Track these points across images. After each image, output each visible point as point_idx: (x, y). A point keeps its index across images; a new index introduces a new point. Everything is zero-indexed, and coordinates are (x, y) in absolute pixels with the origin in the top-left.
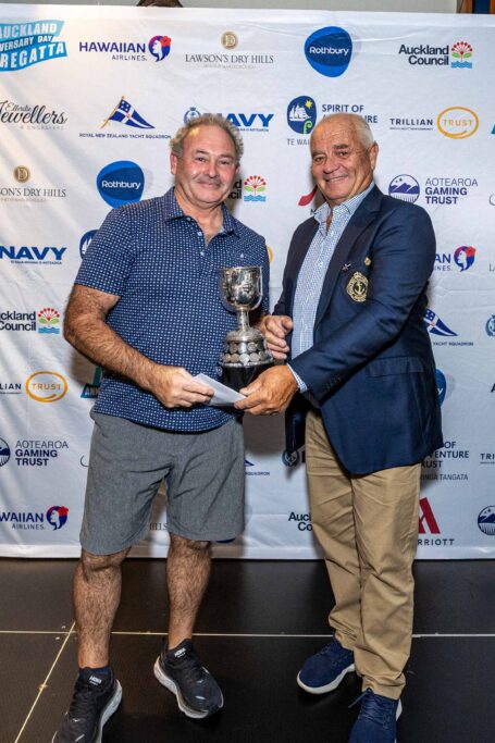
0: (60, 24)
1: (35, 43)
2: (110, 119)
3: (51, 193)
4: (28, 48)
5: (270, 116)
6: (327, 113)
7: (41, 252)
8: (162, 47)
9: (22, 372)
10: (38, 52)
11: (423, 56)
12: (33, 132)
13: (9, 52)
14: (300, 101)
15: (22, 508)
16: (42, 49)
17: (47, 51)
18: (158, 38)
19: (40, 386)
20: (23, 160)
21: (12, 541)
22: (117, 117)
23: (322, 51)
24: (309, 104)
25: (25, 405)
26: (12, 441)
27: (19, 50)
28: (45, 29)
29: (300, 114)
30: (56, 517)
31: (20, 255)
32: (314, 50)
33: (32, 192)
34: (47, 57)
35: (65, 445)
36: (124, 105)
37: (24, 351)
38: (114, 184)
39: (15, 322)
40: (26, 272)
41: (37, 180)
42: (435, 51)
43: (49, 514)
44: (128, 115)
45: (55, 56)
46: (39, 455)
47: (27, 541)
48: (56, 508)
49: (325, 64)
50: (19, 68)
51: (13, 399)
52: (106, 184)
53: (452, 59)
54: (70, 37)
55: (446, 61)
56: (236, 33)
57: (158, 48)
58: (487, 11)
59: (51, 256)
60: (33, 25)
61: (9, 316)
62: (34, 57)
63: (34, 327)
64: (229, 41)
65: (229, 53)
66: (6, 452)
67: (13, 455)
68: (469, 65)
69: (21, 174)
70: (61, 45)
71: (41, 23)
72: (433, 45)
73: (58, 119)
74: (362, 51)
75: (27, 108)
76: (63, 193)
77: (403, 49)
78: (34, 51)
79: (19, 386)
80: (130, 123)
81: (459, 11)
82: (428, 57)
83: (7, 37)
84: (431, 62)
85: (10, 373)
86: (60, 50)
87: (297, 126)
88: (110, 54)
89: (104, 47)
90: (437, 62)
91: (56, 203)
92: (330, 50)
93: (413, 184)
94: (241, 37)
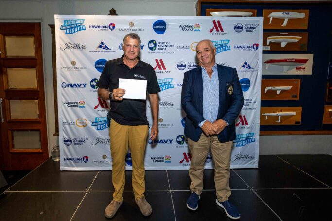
0: (84, 20)
1: (77, 26)
2: (99, 47)
3: (82, 68)
4: (75, 27)
5: (143, 46)
6: (159, 45)
7: (79, 85)
8: (112, 26)
9: (75, 119)
10: (78, 29)
11: (186, 28)
12: (77, 51)
13: (69, 29)
14: (152, 41)
15: (76, 157)
16: (79, 27)
17: (80, 28)
18: (111, 24)
19: (80, 123)
20: (74, 59)
21: (73, 166)
22: (100, 46)
23: (158, 27)
24: (154, 42)
25: (76, 128)
26: (72, 138)
27: (72, 28)
28: (79, 22)
29: (152, 45)
30: (85, 159)
31: (74, 86)
32: (155, 27)
33: (77, 68)
34: (80, 30)
35: (87, 139)
36: (102, 43)
37: (75, 113)
38: (100, 66)
39: (72, 105)
40: (75, 91)
41: (78, 65)
42: (190, 26)
43: (83, 158)
44: (103, 46)
45: (82, 29)
46: (80, 142)
47: (77, 166)
48: (85, 157)
49: (159, 31)
50: (72, 33)
51: (72, 126)
52: (97, 66)
53: (194, 29)
54: (86, 24)
55: (193, 29)
56: (133, 22)
57: (111, 27)
58: (205, 15)
59: (82, 86)
60: (76, 21)
61: (71, 103)
62: (76, 30)
63: (78, 106)
64: (132, 24)
65: (132, 28)
66: (71, 141)
67: (73, 142)
68: (199, 30)
69: (73, 63)
70: (84, 27)
71: (78, 20)
72: (189, 25)
73: (84, 47)
74: (169, 27)
75: (75, 44)
76: (85, 68)
77: (181, 26)
78: (76, 28)
79: (74, 123)
80: (104, 48)
81: (197, 15)
82: (188, 28)
83: (68, 24)
84: (188, 29)
85: (72, 119)
86: (84, 28)
87: (151, 48)
88: (98, 29)
89: (96, 27)
90: (190, 29)
91: (83, 71)
92: (160, 27)
93: (184, 64)
94: (135, 23)
